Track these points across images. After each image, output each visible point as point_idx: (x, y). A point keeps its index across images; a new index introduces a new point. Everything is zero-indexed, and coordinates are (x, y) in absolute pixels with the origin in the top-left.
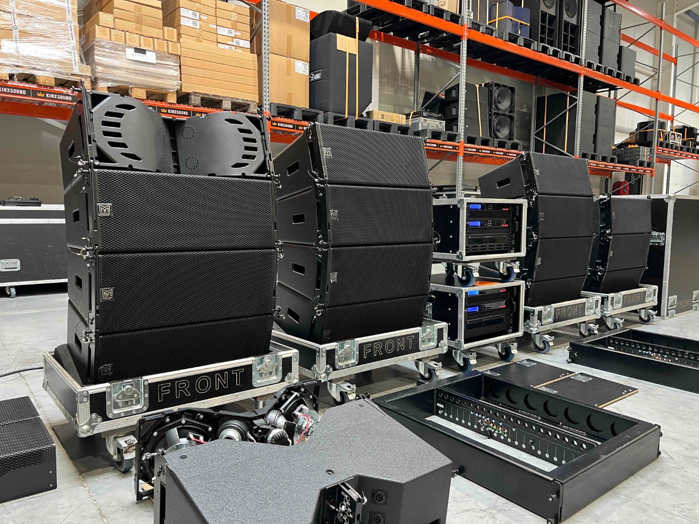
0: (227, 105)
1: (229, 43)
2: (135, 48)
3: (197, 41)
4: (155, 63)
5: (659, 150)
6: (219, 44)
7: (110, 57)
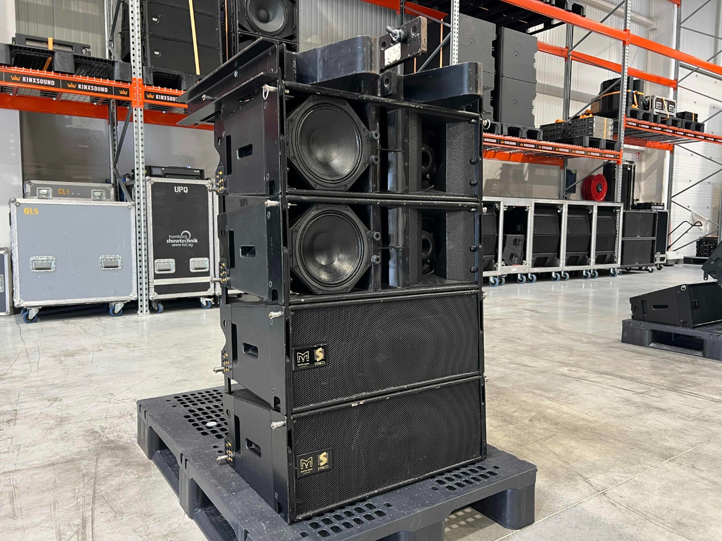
5: (630, 123)
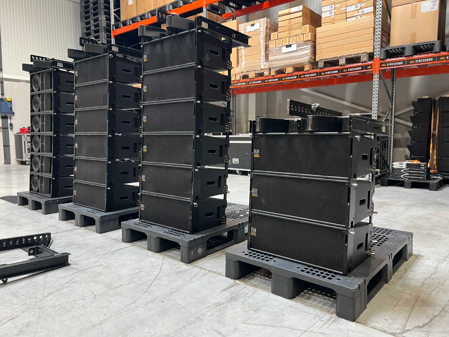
0: (342, 62)
1: (355, 15)
2: (286, 46)
3: (332, 24)
4: (296, 50)
6: (347, 19)
7: (275, 55)
